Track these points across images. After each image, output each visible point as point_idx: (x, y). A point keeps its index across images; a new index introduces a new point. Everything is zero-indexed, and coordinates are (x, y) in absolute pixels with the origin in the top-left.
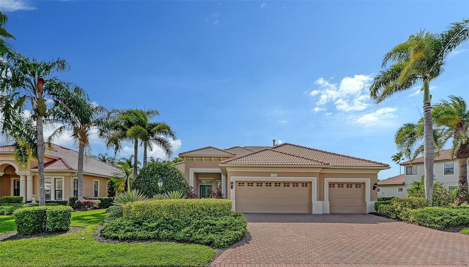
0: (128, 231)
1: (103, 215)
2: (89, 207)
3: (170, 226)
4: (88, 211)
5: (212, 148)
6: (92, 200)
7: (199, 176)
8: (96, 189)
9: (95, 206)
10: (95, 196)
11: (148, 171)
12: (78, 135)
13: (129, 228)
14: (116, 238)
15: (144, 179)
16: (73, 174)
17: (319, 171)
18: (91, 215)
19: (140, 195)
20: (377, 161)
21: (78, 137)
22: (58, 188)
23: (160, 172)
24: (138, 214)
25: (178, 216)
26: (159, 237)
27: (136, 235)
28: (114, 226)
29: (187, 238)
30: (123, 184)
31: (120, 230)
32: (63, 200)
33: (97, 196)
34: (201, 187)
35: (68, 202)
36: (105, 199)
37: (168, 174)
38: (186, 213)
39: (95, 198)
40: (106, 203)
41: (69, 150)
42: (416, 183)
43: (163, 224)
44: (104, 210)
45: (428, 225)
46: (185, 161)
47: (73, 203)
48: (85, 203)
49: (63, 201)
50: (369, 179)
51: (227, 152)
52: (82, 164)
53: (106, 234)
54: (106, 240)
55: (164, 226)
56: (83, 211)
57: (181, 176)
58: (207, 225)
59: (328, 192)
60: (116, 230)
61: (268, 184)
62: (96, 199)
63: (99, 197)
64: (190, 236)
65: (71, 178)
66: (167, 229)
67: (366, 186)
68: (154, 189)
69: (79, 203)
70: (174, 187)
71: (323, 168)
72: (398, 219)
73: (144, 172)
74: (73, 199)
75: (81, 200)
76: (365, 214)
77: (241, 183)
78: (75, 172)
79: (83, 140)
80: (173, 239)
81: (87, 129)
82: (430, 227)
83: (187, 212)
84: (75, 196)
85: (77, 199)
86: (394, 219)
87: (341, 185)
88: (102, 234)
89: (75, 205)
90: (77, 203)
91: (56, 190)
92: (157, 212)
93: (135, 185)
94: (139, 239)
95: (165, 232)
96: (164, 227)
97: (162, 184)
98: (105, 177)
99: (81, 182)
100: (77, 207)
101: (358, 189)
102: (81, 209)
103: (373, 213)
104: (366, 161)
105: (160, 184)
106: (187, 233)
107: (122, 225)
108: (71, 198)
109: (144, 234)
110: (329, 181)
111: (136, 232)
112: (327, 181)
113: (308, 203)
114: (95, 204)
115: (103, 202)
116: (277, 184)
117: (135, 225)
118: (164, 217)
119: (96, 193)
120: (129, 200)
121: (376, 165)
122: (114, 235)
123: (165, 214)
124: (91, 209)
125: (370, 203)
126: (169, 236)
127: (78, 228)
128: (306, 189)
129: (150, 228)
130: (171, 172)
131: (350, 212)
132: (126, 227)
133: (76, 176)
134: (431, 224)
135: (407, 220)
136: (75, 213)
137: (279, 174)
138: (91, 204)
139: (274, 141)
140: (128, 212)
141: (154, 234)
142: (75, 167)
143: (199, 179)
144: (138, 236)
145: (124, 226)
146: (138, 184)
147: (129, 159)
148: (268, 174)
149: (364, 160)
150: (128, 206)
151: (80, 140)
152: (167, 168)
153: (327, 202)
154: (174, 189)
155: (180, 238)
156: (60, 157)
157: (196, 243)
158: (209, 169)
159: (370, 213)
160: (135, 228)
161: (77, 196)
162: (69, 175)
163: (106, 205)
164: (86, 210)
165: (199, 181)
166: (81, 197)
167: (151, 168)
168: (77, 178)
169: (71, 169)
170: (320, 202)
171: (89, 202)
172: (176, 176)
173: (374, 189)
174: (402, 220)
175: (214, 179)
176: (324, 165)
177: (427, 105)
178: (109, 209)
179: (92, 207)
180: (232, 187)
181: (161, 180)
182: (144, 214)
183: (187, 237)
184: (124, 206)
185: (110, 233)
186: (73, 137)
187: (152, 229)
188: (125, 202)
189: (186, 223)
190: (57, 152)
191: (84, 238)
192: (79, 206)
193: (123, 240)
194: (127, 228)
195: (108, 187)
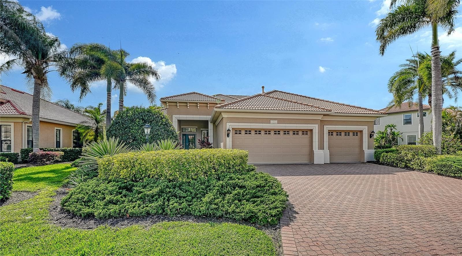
0: (111, 202)
1: (67, 170)
2: (49, 160)
3: (179, 192)
4: (47, 166)
5: (196, 93)
6: (53, 151)
7: (181, 124)
8: (58, 139)
9: (57, 158)
10: (57, 147)
11: (128, 116)
12: (33, 71)
13: (112, 197)
14: (90, 216)
15: (123, 126)
16: (26, 120)
17: (320, 118)
18: (49, 172)
19: (122, 144)
20: (374, 109)
21: (32, 74)
22: (5, 137)
23: (143, 117)
24: (123, 173)
25: (187, 175)
26: (164, 211)
27: (125, 210)
28: (84, 194)
29: (212, 212)
30: (92, 133)
31: (97, 201)
32: (12, 152)
33: (59, 147)
34: (184, 136)
35: (20, 154)
36: (70, 151)
37: (153, 119)
38: (199, 170)
39: (57, 149)
40: (71, 155)
41: (24, 93)
42: (380, 133)
43: (168, 190)
44: (69, 164)
45: (453, 175)
46: (168, 107)
47: (26, 156)
48: (43, 156)
49: (11, 154)
50: (366, 127)
51: (215, 98)
52: (39, 108)
53: (72, 208)
54: (71, 220)
55: (170, 192)
56: (39, 165)
57: (168, 123)
58: (235, 188)
59: (327, 141)
60: (90, 201)
61: (268, 132)
62: (58, 151)
63: (61, 148)
64: (216, 209)
65: (24, 124)
66: (176, 196)
67: (363, 134)
68: (136, 137)
69: (34, 155)
70: (160, 135)
71: (324, 115)
72: (407, 168)
73: (122, 117)
74: (26, 150)
75: (37, 151)
76: (363, 163)
77: (238, 131)
78: (29, 117)
79: (39, 78)
80: (188, 215)
81: (44, 65)
82: (455, 177)
83: (201, 168)
84: (30, 147)
85: (32, 151)
86: (403, 168)
87: (339, 133)
88: (65, 208)
89: (29, 158)
90: (32, 156)
91: (2, 139)
92: (154, 169)
93: (110, 132)
94: (130, 216)
95: (173, 203)
96: (170, 194)
97: (149, 130)
98: (70, 124)
99: (38, 130)
100: (31, 161)
101: (355, 137)
102: (37, 163)
103: (373, 161)
104: (362, 109)
105: (147, 131)
106: (210, 203)
107: (100, 192)
108: (24, 149)
109: (139, 207)
110: (328, 128)
111: (126, 204)
112: (327, 128)
113: (308, 152)
114: (57, 156)
115: (68, 154)
116: (277, 132)
117: (122, 192)
118: (167, 177)
119: (58, 144)
120: (106, 153)
121: (374, 113)
122: (86, 210)
123: (167, 172)
124: (52, 162)
125: (367, 151)
126: (182, 209)
127: (25, 194)
128: (306, 138)
129: (148, 196)
130: (156, 117)
131: (347, 161)
132: (106, 195)
133: (31, 123)
134: (456, 173)
135: (421, 169)
136: (27, 168)
137: (280, 121)
138: (51, 156)
139: (263, 87)
140: (107, 171)
141: (156, 206)
142: (29, 111)
143: (182, 127)
144: (130, 211)
145: (103, 194)
146: (114, 132)
147: (97, 107)
148: (268, 121)
149: (360, 108)
150: (107, 161)
151: (34, 77)
152: (151, 113)
153: (327, 151)
154: (161, 137)
155: (200, 212)
156: (9, 99)
157: (227, 220)
158: (194, 116)
159: (368, 162)
160: (121, 197)
161: (32, 147)
162: (21, 120)
163: (72, 158)
164: (43, 165)
165: (181, 129)
166: (37, 148)
167: (131, 112)
168: (31, 125)
169: (23, 114)
170: (321, 151)
171: (48, 154)
172: (163, 122)
173: (371, 137)
174: (413, 170)
175: (198, 127)
176: (327, 111)
177: (436, 49)
178: (75, 162)
179: (53, 160)
180: (228, 136)
181: (148, 126)
182: (133, 173)
183: (212, 210)
184: (100, 161)
185: (79, 206)
186: (26, 74)
187: (152, 198)
188: (101, 155)
189: (203, 186)
190: (6, 94)
191: (30, 217)
192: (34, 159)
193: (103, 219)
194: (108, 198)
195: (73, 136)
